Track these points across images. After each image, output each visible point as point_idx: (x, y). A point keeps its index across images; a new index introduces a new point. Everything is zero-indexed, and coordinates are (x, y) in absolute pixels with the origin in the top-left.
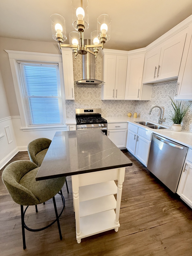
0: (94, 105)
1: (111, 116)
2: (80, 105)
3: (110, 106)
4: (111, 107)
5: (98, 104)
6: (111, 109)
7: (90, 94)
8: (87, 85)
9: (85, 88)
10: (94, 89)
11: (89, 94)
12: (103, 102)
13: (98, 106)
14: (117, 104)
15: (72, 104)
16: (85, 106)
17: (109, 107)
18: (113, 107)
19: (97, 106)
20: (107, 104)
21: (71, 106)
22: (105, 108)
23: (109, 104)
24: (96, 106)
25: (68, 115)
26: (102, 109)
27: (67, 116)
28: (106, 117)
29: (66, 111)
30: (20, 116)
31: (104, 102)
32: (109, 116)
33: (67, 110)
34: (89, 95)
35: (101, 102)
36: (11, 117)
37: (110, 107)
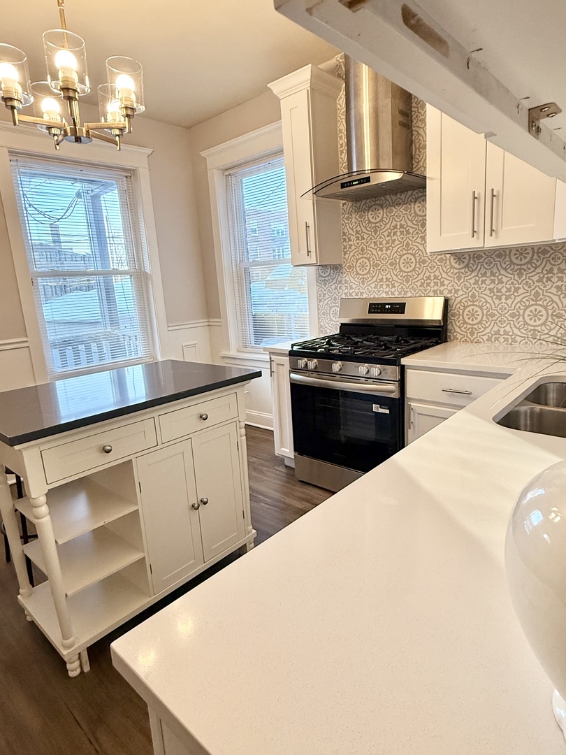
0: (419, 284)
1: (506, 340)
2: (363, 283)
3: (500, 286)
4: (509, 290)
5: (436, 277)
6: (509, 302)
7: (398, 233)
8: (388, 197)
9: (381, 212)
10: (417, 210)
11: (395, 233)
12: (462, 266)
13: (436, 284)
14: (551, 271)
15: (334, 281)
16: (381, 286)
17: (499, 291)
18: (521, 291)
19: (432, 284)
20: (483, 271)
21: (333, 287)
22: (473, 296)
23: (493, 274)
24: (428, 284)
25: (322, 324)
26: (458, 300)
27: (321, 326)
28: (478, 342)
29: (318, 309)
30: (220, 320)
31: (467, 266)
32: (497, 339)
33: (321, 303)
34: (395, 237)
35: (452, 267)
36: (208, 322)
37: (504, 290)
